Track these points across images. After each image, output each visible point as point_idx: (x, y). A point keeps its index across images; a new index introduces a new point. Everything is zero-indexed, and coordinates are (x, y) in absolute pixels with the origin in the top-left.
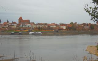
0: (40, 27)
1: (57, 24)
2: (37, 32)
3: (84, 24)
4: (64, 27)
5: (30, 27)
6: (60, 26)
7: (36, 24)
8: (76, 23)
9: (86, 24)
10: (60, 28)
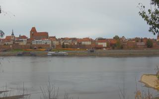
0: (65, 44)
1: (93, 39)
2: (60, 53)
3: (136, 38)
4: (105, 45)
5: (48, 44)
6: (98, 42)
7: (59, 39)
8: (123, 37)
9: (140, 38)
10: (97, 45)
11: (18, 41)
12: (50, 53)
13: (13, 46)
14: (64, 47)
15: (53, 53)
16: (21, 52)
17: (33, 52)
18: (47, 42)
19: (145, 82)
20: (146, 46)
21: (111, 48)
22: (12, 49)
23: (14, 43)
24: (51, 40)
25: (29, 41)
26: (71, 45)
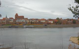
0: (32, 22)
1: (46, 19)
2: (30, 26)
3: (68, 19)
4: (52, 22)
5: (24, 22)
6: (49, 21)
7: (29, 19)
8: (61, 18)
9: (69, 19)
10: (48, 22)
11: (9, 20)
12: (25, 26)
13: (6, 23)
14: (32, 23)
15: (26, 26)
16: (10, 26)
17: (16, 25)
18: (23, 21)
19: (72, 40)
20: (73, 23)
21: (55, 24)
22: (6, 24)
23: (7, 21)
24: (26, 20)
25: (14, 20)
26: (35, 22)
